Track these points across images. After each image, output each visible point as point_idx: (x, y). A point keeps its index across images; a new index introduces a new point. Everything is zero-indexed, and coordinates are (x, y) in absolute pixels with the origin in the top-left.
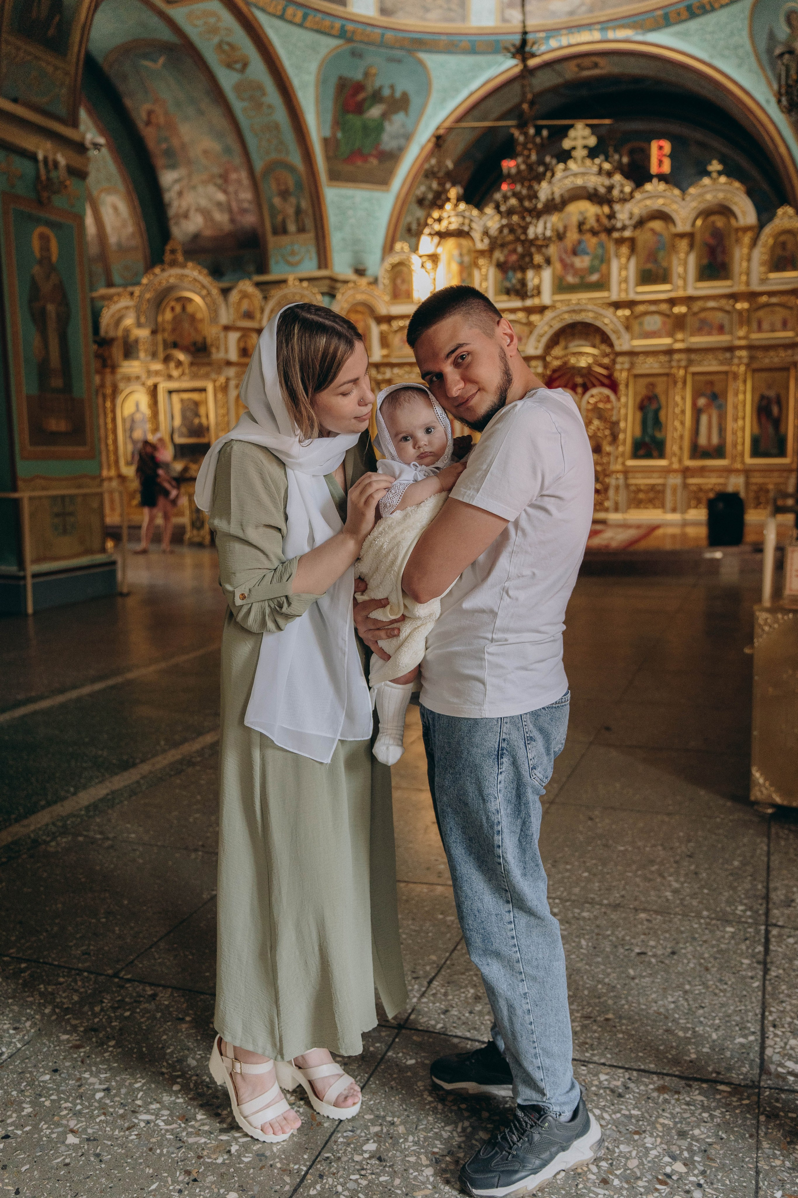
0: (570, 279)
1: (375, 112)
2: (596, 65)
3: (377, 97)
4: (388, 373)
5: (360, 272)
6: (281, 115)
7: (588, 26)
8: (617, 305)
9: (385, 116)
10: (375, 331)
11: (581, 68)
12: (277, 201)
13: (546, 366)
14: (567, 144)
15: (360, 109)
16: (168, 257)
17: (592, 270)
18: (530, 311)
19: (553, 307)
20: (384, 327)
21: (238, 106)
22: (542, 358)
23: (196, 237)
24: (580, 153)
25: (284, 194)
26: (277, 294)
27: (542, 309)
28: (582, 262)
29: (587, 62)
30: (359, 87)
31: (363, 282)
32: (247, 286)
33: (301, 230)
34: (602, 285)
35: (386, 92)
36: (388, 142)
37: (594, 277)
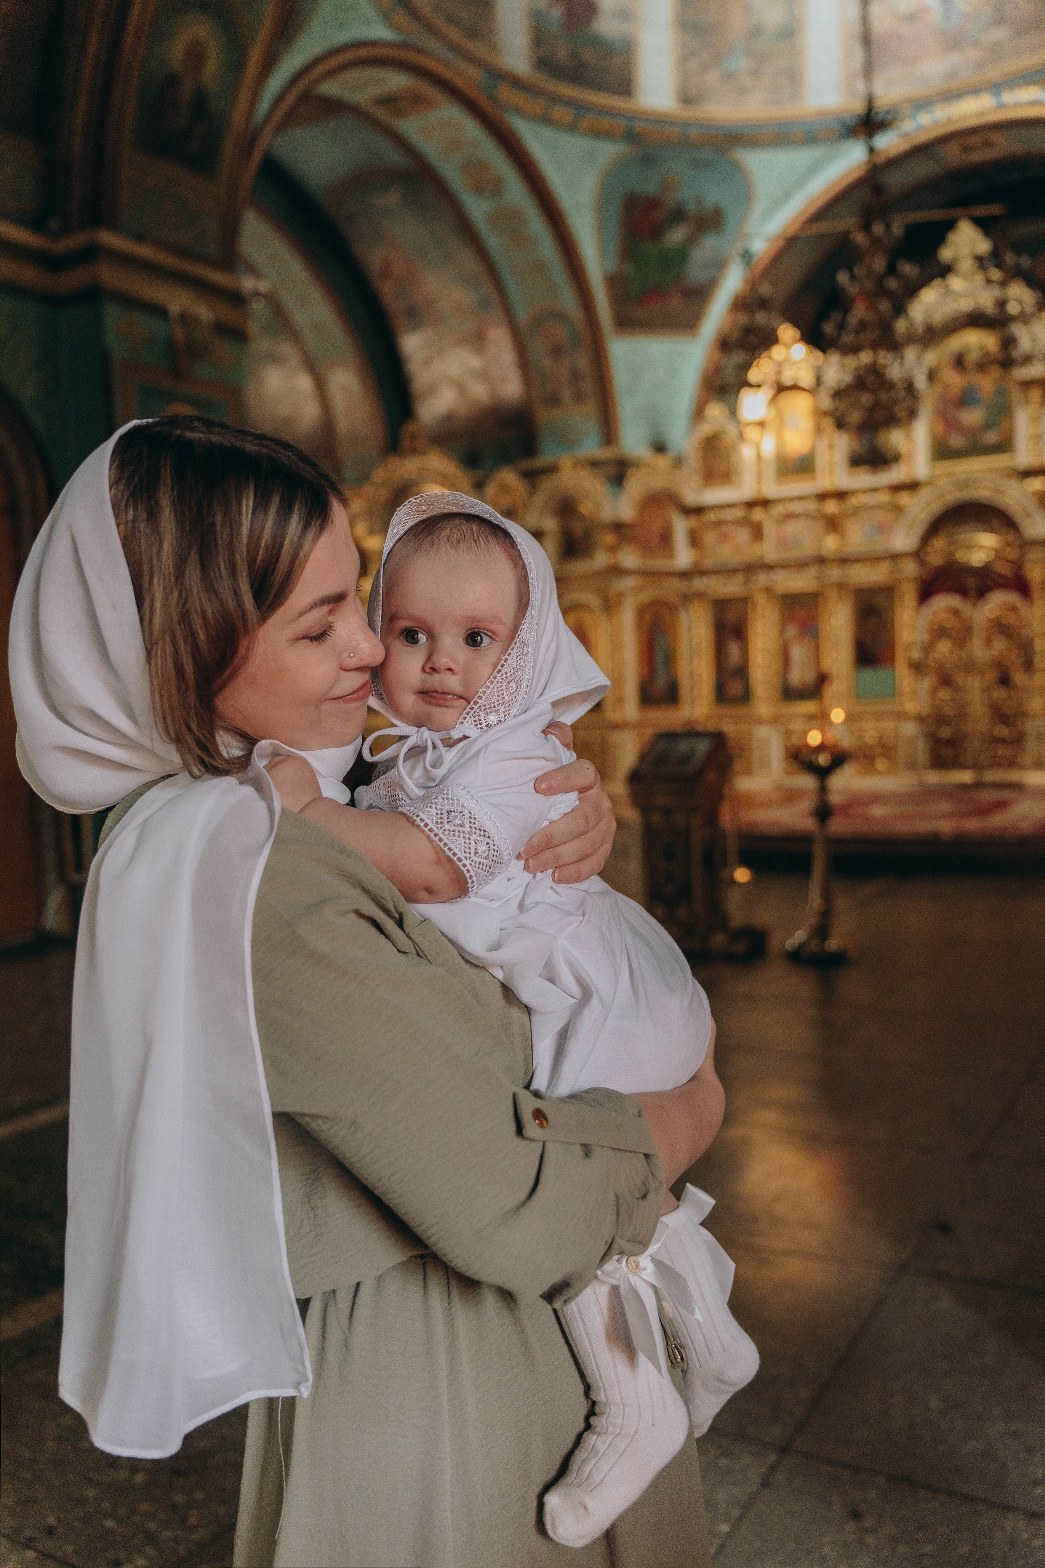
0: (957, 441)
1: (676, 235)
2: (987, 144)
3: (678, 215)
4: (698, 584)
5: (660, 448)
6: (548, 250)
7: (974, 91)
8: (1027, 474)
9: (692, 240)
10: (681, 527)
11: (967, 149)
12: (547, 363)
13: (922, 563)
14: (946, 254)
15: (656, 232)
16: (406, 444)
17: (988, 425)
18: (897, 488)
19: (929, 483)
20: (693, 522)
21: (494, 241)
22: (917, 554)
23: (448, 418)
24: (966, 265)
25: (556, 352)
26: (548, 485)
27: (913, 486)
28: (972, 417)
29: (974, 140)
30: (653, 204)
31: (663, 462)
32: (508, 477)
33: (579, 398)
34: (1004, 446)
35: (691, 208)
36: (695, 273)
37: (991, 437)
